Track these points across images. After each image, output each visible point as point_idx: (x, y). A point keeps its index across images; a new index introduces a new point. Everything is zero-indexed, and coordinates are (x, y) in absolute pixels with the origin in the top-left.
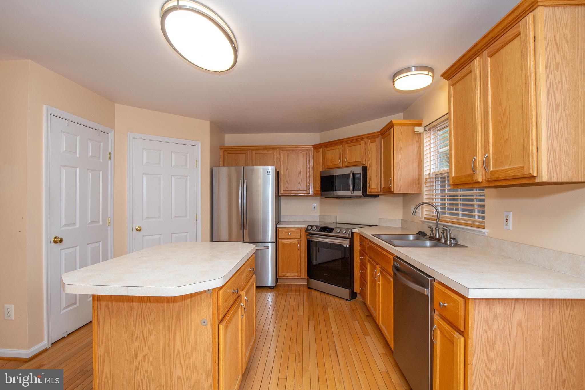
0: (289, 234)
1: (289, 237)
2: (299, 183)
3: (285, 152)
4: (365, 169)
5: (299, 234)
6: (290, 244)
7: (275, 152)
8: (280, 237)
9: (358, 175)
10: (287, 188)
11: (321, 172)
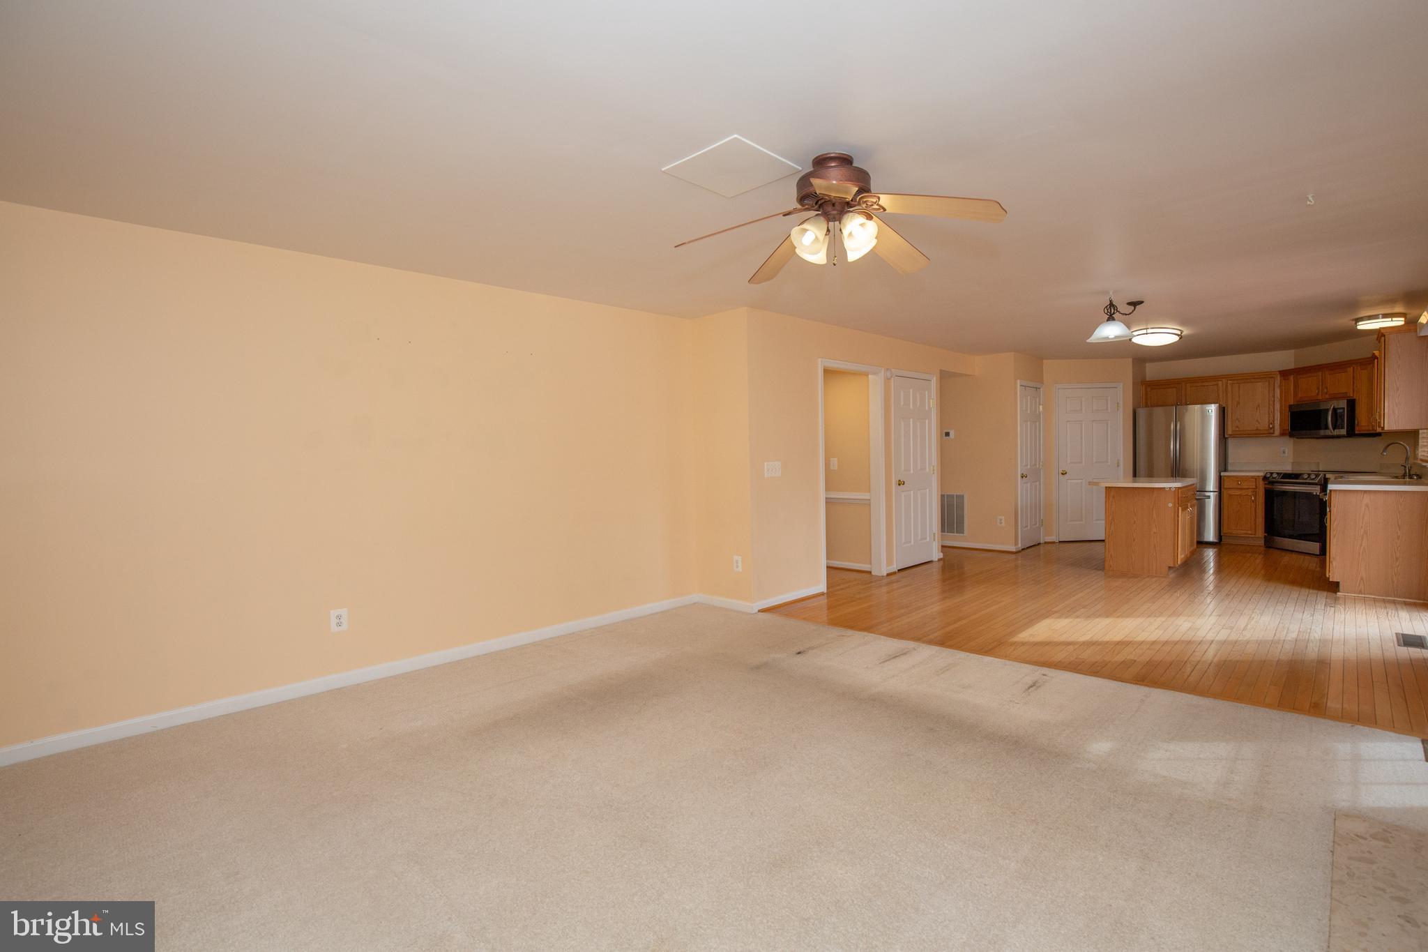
0: (1239, 484)
1: (1239, 487)
2: (1257, 421)
3: (1235, 382)
4: (1352, 402)
5: (1254, 483)
6: (1240, 495)
7: (1220, 383)
8: (1225, 487)
9: (1341, 411)
10: (1237, 427)
11: (1290, 406)
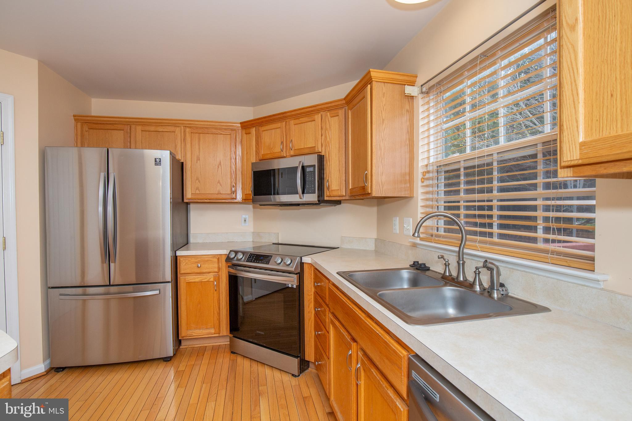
0: (198, 267)
1: (198, 270)
2: (219, 182)
3: (196, 131)
4: (321, 159)
5: (216, 265)
6: (200, 282)
7: (178, 130)
8: (182, 272)
9: (311, 169)
10: (197, 189)
11: (253, 164)
